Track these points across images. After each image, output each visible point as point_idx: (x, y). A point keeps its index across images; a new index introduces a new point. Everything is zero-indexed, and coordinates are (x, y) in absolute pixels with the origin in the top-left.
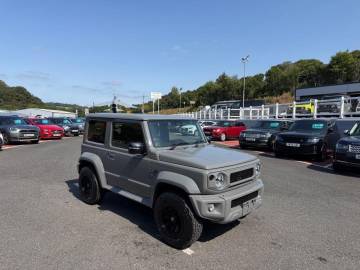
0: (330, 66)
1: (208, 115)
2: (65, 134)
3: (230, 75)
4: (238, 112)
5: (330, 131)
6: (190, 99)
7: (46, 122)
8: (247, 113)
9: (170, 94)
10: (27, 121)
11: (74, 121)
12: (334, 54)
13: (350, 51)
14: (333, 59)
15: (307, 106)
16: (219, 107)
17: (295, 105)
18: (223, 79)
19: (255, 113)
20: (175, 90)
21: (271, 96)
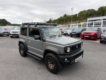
19: (75, 26)
20: (51, 19)
21: (80, 20)
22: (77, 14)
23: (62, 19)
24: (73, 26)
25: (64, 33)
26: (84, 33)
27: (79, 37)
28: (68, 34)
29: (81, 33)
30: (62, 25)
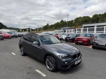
0: (92, 18)
3: (64, 20)
6: (52, 27)
19: (70, 31)
20: (48, 24)
21: (75, 26)
22: (73, 21)
23: (59, 25)
24: (68, 31)
25: (60, 38)
26: (78, 38)
27: (74, 42)
28: (63, 39)
29: (75, 38)
30: (59, 30)
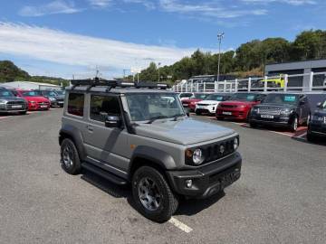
0: (295, 44)
1: (184, 89)
2: (52, 105)
3: (204, 51)
4: (213, 85)
5: (301, 103)
6: (168, 73)
7: (33, 94)
8: (221, 86)
9: (149, 69)
10: (15, 93)
11: (60, 93)
12: (299, 33)
13: (314, 31)
14: (299, 37)
15: (278, 81)
16: (194, 81)
17: (266, 79)
18: (197, 56)
20: (153, 65)
22: (232, 52)
23: (188, 66)
